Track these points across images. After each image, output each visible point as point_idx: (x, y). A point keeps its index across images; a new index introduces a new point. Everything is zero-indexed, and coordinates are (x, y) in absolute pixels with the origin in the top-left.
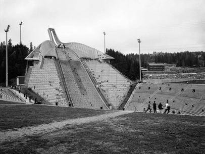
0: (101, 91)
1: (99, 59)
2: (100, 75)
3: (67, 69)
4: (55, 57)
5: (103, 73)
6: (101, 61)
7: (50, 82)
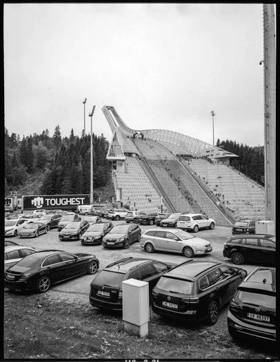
0: (227, 211)
1: (210, 157)
2: (218, 184)
3: (161, 174)
4: (137, 155)
5: (222, 180)
6: (213, 160)
7: (147, 196)
